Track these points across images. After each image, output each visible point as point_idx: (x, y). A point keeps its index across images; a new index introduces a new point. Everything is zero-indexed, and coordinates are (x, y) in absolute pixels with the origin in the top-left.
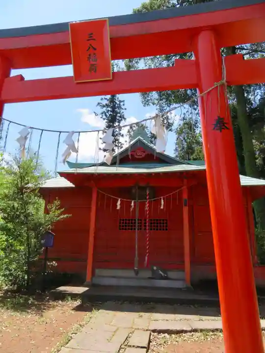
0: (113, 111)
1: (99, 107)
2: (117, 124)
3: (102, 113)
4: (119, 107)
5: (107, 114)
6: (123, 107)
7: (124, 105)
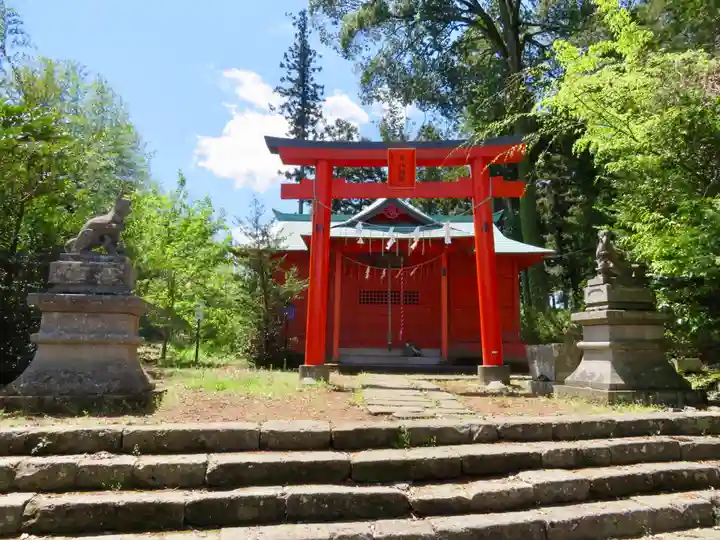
0: (304, 104)
1: (277, 94)
2: (310, 128)
3: (283, 107)
4: (315, 97)
5: (292, 108)
6: (319, 96)
7: (322, 94)
